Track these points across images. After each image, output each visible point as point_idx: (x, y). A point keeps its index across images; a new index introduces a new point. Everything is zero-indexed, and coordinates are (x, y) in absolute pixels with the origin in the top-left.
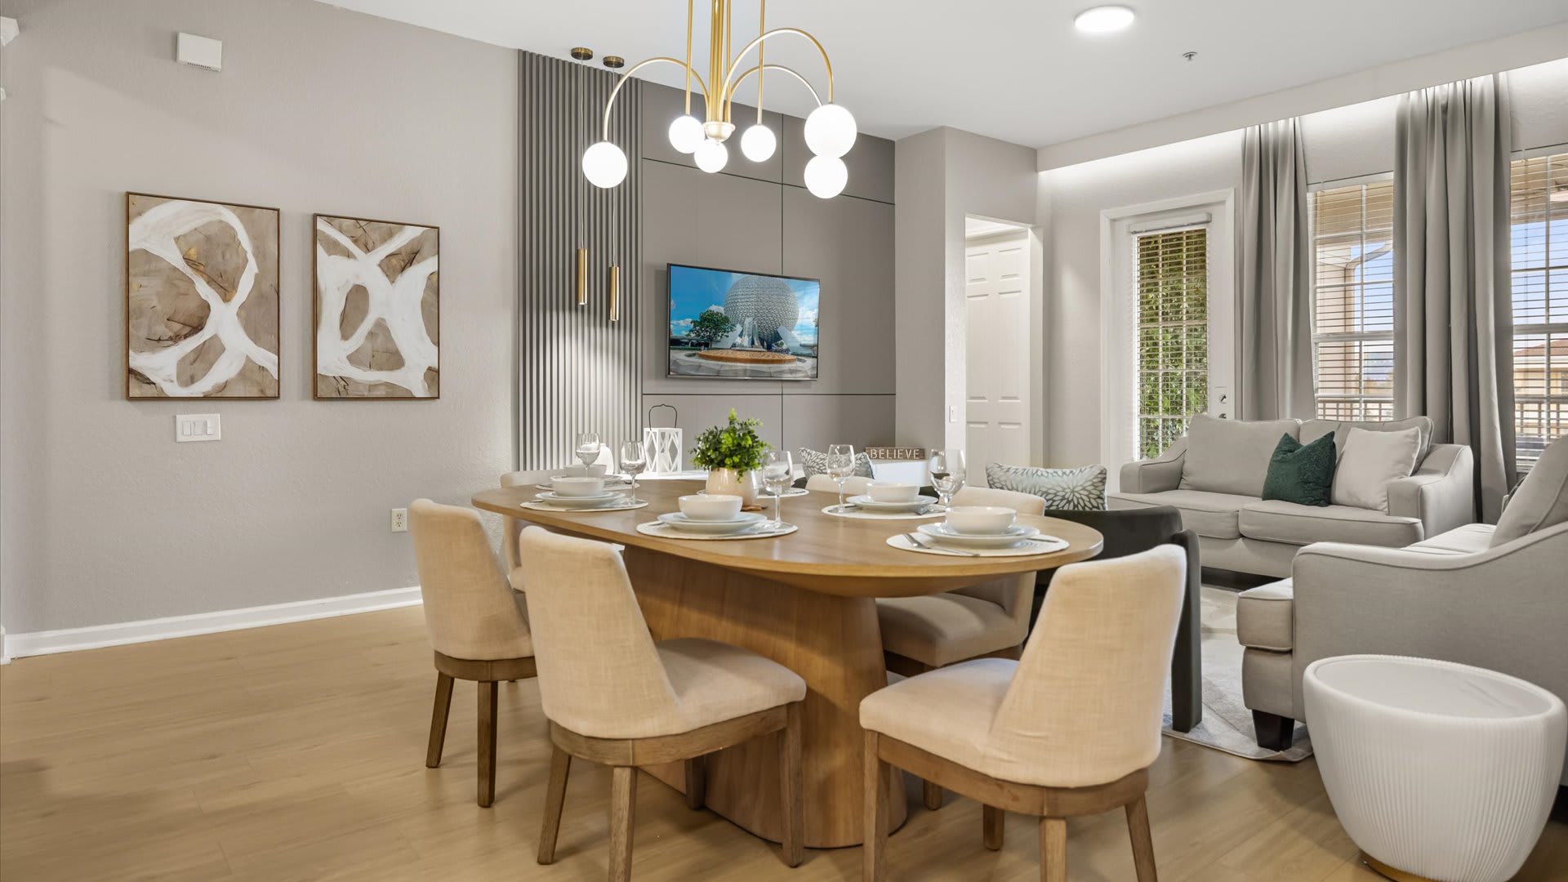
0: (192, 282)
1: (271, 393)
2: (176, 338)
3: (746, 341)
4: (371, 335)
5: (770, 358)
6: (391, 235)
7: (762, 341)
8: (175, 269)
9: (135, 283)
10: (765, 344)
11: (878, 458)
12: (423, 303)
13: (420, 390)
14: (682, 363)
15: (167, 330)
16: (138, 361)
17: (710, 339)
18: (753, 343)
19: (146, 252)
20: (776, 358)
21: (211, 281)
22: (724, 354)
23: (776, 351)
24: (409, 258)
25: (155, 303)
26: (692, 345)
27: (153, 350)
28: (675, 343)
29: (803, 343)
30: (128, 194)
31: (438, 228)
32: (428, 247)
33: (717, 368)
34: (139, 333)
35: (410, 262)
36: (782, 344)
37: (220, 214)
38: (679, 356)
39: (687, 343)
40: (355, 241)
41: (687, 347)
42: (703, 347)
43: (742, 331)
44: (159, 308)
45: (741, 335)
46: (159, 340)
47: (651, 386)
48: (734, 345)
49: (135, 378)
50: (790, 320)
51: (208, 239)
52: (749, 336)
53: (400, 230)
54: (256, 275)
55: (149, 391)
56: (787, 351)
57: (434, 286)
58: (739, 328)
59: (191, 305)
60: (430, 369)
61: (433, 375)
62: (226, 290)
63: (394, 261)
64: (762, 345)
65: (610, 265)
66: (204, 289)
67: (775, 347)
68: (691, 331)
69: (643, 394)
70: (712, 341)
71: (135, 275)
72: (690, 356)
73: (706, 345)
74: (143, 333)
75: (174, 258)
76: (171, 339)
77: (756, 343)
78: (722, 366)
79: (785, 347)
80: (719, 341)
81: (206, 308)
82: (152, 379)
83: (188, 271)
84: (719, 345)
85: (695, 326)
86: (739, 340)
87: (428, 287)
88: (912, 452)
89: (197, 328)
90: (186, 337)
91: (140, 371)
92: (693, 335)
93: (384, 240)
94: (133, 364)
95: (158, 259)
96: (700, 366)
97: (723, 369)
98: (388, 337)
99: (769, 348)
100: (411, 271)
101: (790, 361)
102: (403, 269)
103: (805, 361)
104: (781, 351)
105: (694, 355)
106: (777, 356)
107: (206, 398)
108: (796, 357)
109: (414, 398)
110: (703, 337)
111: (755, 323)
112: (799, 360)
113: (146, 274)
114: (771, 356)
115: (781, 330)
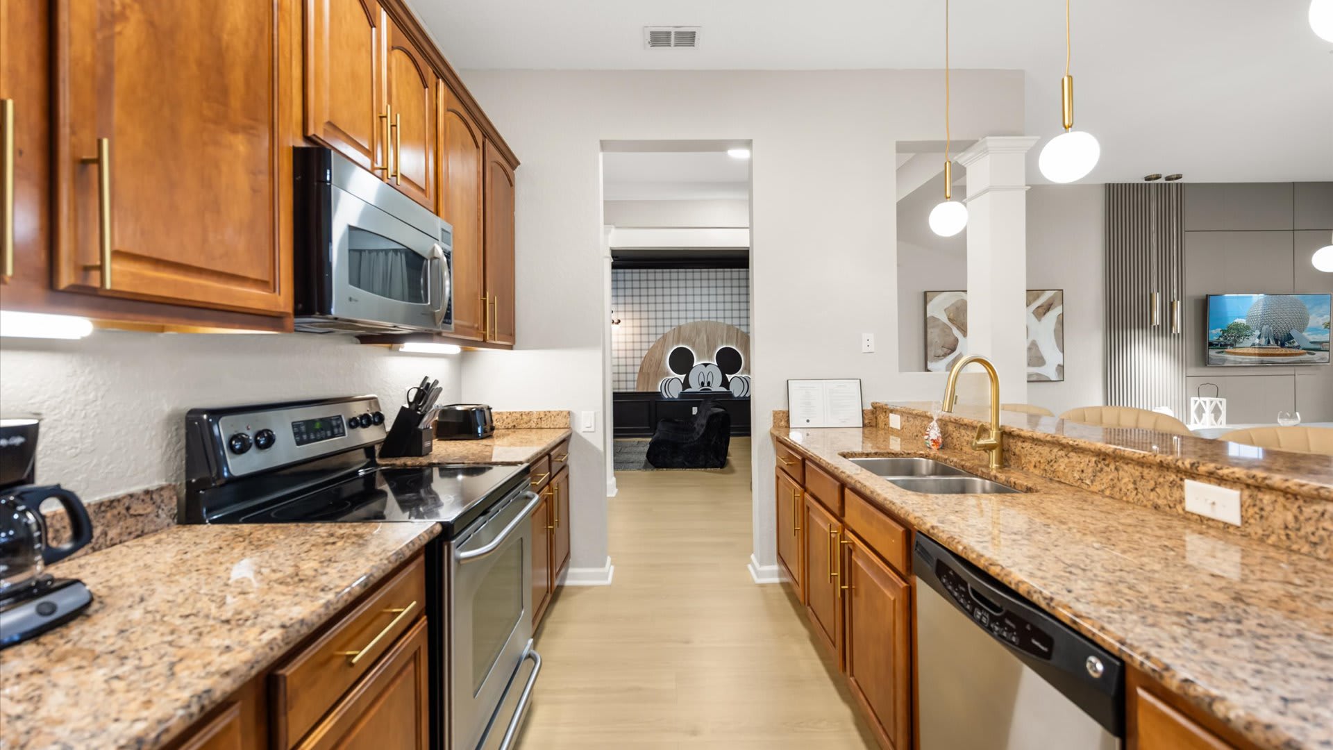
0: (951, 329)
2: (945, 355)
3: (1263, 341)
4: (1029, 349)
6: (1038, 297)
7: (1276, 341)
8: (945, 324)
9: (929, 331)
10: (1279, 342)
12: (1055, 331)
13: (1053, 376)
14: (1212, 357)
15: (942, 351)
18: (1269, 342)
19: (933, 317)
20: (1289, 352)
21: (959, 328)
22: (1245, 351)
23: (1288, 347)
24: (1048, 307)
25: (936, 340)
26: (1222, 345)
27: (936, 361)
28: (1210, 345)
29: (1312, 340)
30: (925, 293)
31: (1062, 290)
32: (1058, 301)
33: (1240, 360)
34: (931, 354)
35: (1048, 310)
36: (1294, 342)
37: (962, 296)
38: (1212, 353)
39: (1217, 345)
41: (1217, 347)
42: (1229, 347)
43: (1260, 335)
44: (938, 342)
45: (1259, 338)
46: (939, 356)
47: (1192, 371)
48: (1254, 344)
50: (1302, 324)
51: (957, 308)
52: (1266, 338)
53: (1042, 293)
56: (1298, 347)
57: (1061, 321)
58: (1257, 332)
59: (951, 339)
60: (1059, 365)
61: (1061, 369)
62: (964, 331)
63: (1040, 310)
64: (1277, 343)
65: (1172, 300)
66: (956, 332)
67: (1287, 344)
68: (1220, 336)
69: (1187, 377)
70: (1235, 342)
71: (928, 328)
72: (1219, 353)
73: (1232, 345)
74: (933, 355)
75: (944, 318)
76: (943, 356)
77: (1271, 343)
78: (1243, 359)
79: (1296, 344)
80: (1242, 342)
81: (957, 340)
83: (949, 324)
84: (1241, 345)
85: (1223, 333)
86: (1257, 341)
87: (1057, 322)
89: (953, 350)
90: (949, 354)
91: (931, 370)
92: (1221, 339)
93: (1035, 300)
94: (930, 367)
95: (938, 319)
96: (1227, 359)
97: (1244, 361)
98: (1038, 350)
99: (1282, 345)
100: (1048, 314)
101: (1300, 354)
102: (1045, 314)
103: (1314, 354)
104: (1293, 347)
105: (1223, 352)
106: (1293, 351)
108: (1305, 351)
109: (1051, 381)
110: (1229, 340)
111: (1271, 328)
112: (1309, 353)
113: (933, 327)
114: (1283, 351)
115: (1294, 333)
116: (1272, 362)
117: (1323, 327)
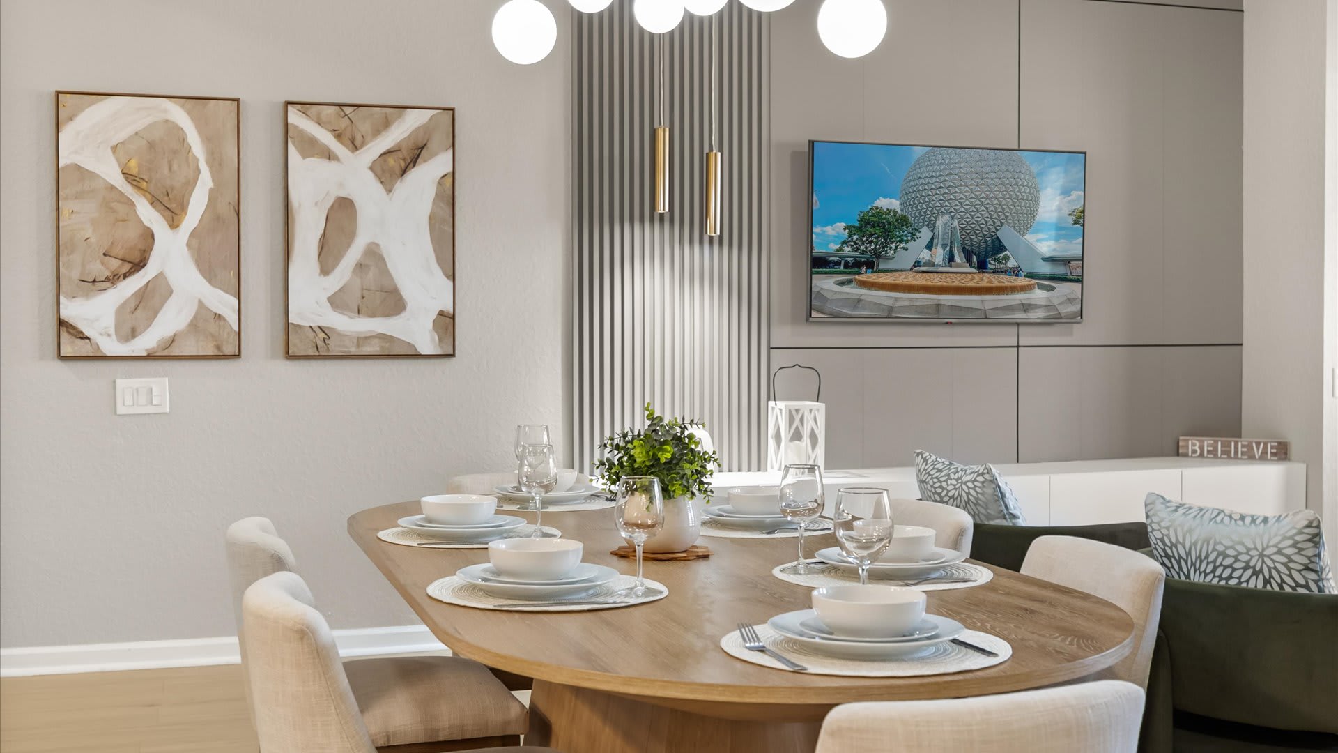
0: (132, 204)
1: (229, 349)
2: (114, 279)
3: (939, 255)
4: (360, 267)
5: (985, 284)
6: (387, 124)
7: (968, 255)
8: (113, 188)
9: (65, 207)
10: (975, 259)
11: (1202, 455)
12: (432, 219)
13: (426, 343)
14: (828, 295)
15: (103, 268)
16: (72, 310)
17: (877, 255)
18: (952, 259)
19: (78, 167)
20: (996, 284)
21: (155, 202)
22: (900, 279)
23: (995, 272)
24: (412, 155)
25: (89, 233)
26: (846, 265)
27: (87, 295)
28: (820, 263)
29: (1047, 255)
30: (58, 93)
31: (453, 110)
32: (439, 138)
33: (889, 303)
34: (71, 273)
35: (414, 161)
36: (1007, 258)
37: (165, 111)
38: (826, 284)
39: (838, 263)
40: (339, 136)
41: (837, 269)
42: (864, 269)
43: (932, 239)
44: (93, 240)
45: (930, 246)
46: (94, 281)
47: (782, 335)
48: (917, 264)
49: (69, 333)
50: (1026, 218)
51: (151, 145)
52: (944, 246)
53: (400, 116)
54: (211, 191)
55: (82, 348)
56: (1016, 271)
57: (448, 194)
58: (925, 234)
59: (131, 235)
60: (441, 314)
61: (447, 323)
62: (173, 212)
63: (391, 161)
64: (969, 260)
65: (706, 150)
66: (148, 214)
67: (992, 264)
68: (844, 243)
69: (770, 348)
70: (878, 257)
71: (66, 199)
72: (842, 283)
73: (870, 265)
74: (76, 274)
75: (111, 173)
76: (107, 279)
77: (957, 260)
78: (896, 299)
79: (1012, 263)
80: (892, 258)
81: (149, 236)
82: (87, 333)
83: (127, 189)
84: (890, 265)
85: (850, 235)
86: (925, 255)
87: (438, 196)
88: (1265, 448)
89: (138, 265)
90: (125, 276)
91: (72, 322)
92: (847, 249)
93: (377, 132)
94: (65, 314)
95: (92, 175)
96: (859, 300)
97: (899, 304)
98: (384, 270)
99: (982, 266)
100: (415, 174)
101: (1023, 289)
102: (404, 172)
103: (1051, 289)
104: (1006, 272)
105: (850, 282)
106: (1007, 281)
107: (150, 357)
108: (1033, 281)
109: (418, 356)
110: (864, 252)
111: (956, 223)
112: (1041, 287)
113: (78, 197)
114: (986, 280)
115: (1006, 235)
116: (961, 308)
117: (1071, 220)
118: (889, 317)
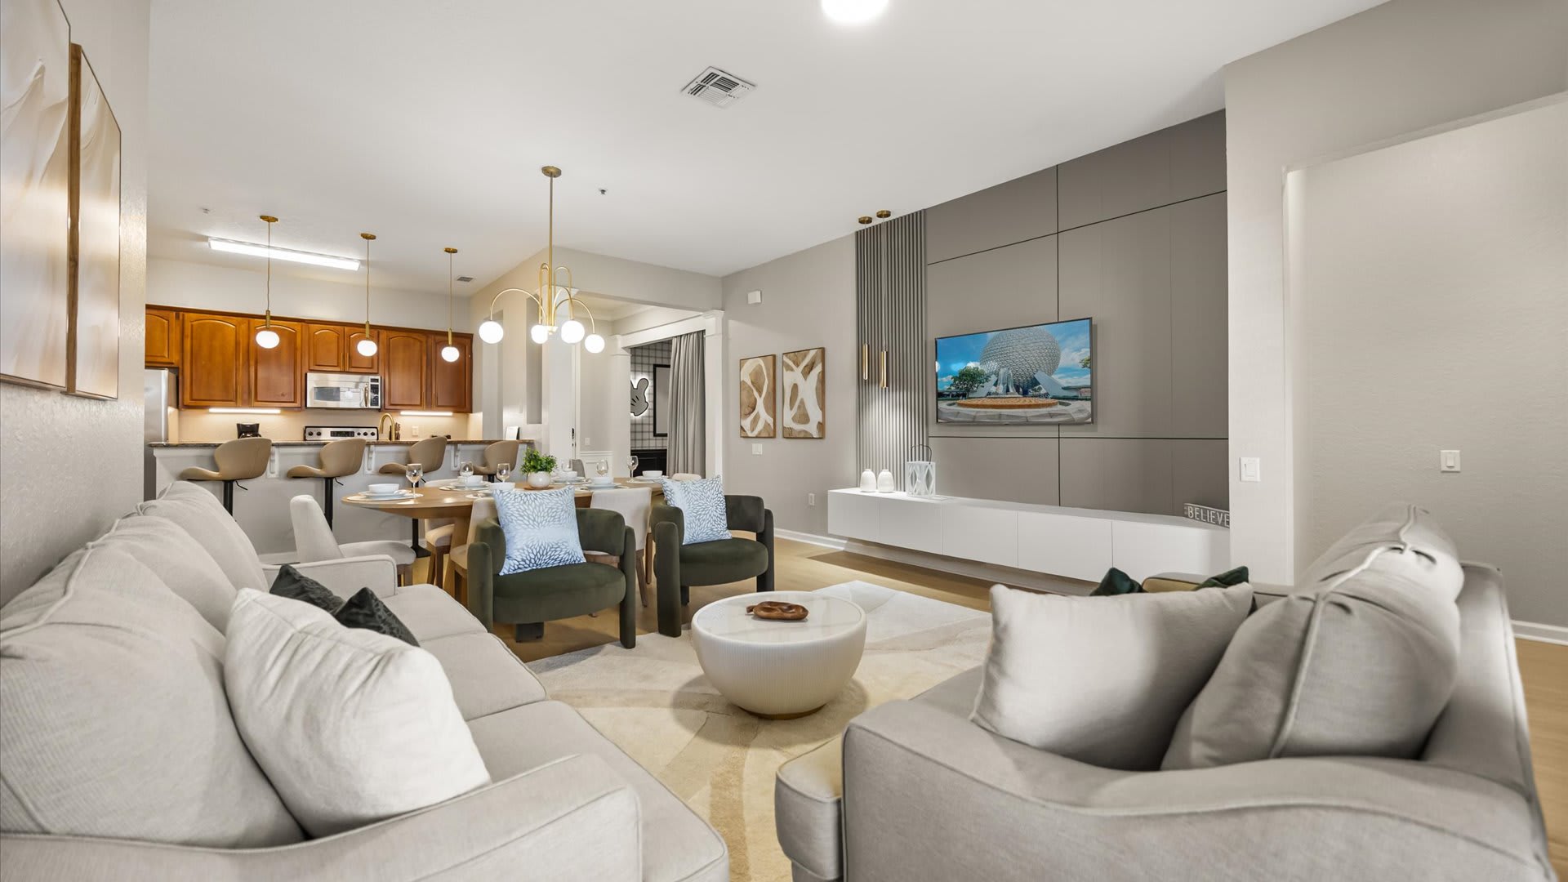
0: (753, 391)
1: (772, 435)
2: (750, 414)
3: (1001, 389)
4: (799, 407)
5: (1026, 403)
6: (805, 356)
7: (1017, 388)
8: (749, 387)
9: (742, 393)
10: (1021, 390)
11: (1194, 518)
12: (817, 387)
13: (815, 434)
14: (944, 411)
17: (968, 390)
18: (1008, 390)
19: (743, 381)
20: (1034, 403)
21: (757, 390)
22: (979, 402)
23: (1033, 396)
24: (810, 367)
26: (953, 396)
28: (940, 395)
29: (1066, 385)
30: (740, 361)
31: (824, 349)
32: (818, 359)
33: (974, 414)
35: (811, 369)
36: (1040, 389)
37: (759, 362)
38: (944, 405)
39: (948, 395)
40: (794, 363)
41: (948, 398)
42: (962, 398)
43: (997, 381)
45: (996, 384)
48: (989, 394)
49: (743, 430)
50: (1053, 365)
51: (756, 373)
52: (1004, 384)
53: (808, 353)
54: (768, 384)
55: (745, 434)
56: (1046, 395)
57: (822, 377)
58: (993, 378)
59: (753, 400)
60: (819, 423)
61: (821, 426)
62: (760, 393)
63: (806, 369)
64: (1018, 391)
66: (756, 394)
67: (1031, 392)
68: (952, 385)
69: (927, 437)
70: (969, 391)
72: (950, 405)
73: (964, 395)
74: (744, 412)
75: (749, 382)
77: (1011, 390)
78: (977, 412)
79: (1043, 391)
80: (976, 391)
81: (756, 400)
83: (751, 386)
84: (975, 395)
85: (955, 381)
86: (993, 389)
87: (819, 380)
89: (754, 409)
90: (752, 413)
91: (743, 426)
92: (953, 388)
93: (803, 359)
94: (742, 424)
95: (746, 383)
96: (958, 413)
97: (978, 414)
98: (805, 408)
99: (1025, 393)
100: (812, 373)
101: (1049, 405)
102: (809, 373)
103: (1068, 405)
104: (1040, 396)
105: (954, 404)
106: (1040, 401)
107: (757, 437)
108: (1057, 401)
109: (813, 438)
110: (961, 389)
111: (1010, 372)
112: (1061, 404)
113: (744, 390)
114: (1027, 401)
115: (1040, 376)
116: (1012, 416)
117: (1081, 365)
118: (974, 423)
